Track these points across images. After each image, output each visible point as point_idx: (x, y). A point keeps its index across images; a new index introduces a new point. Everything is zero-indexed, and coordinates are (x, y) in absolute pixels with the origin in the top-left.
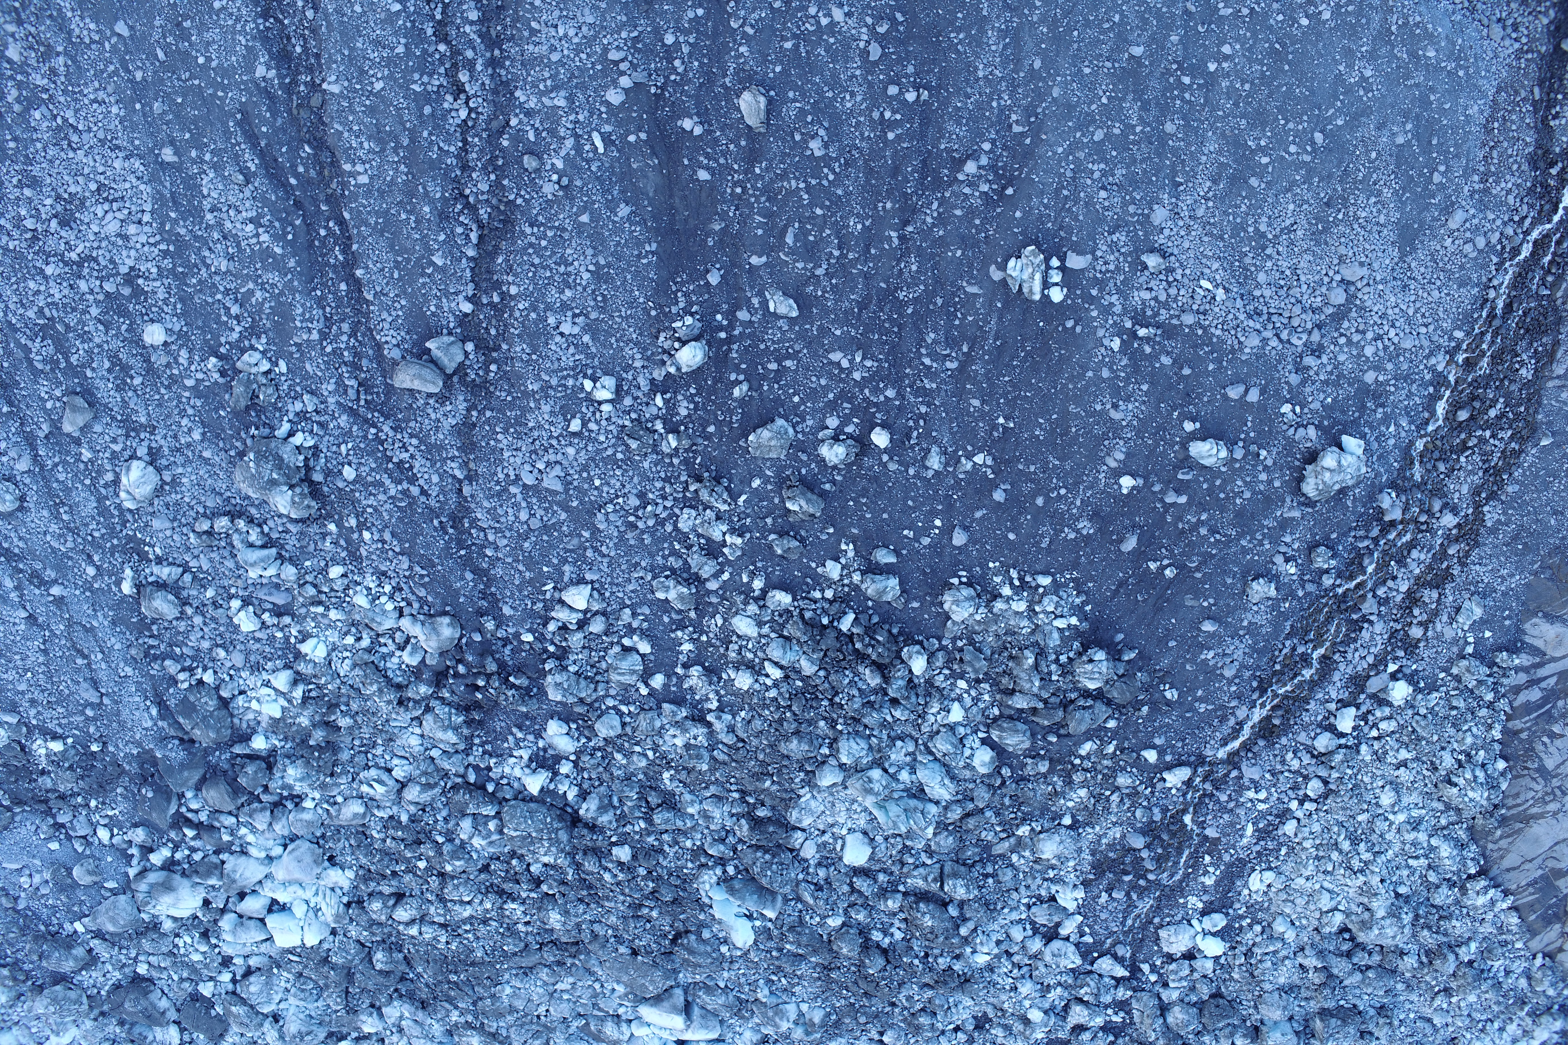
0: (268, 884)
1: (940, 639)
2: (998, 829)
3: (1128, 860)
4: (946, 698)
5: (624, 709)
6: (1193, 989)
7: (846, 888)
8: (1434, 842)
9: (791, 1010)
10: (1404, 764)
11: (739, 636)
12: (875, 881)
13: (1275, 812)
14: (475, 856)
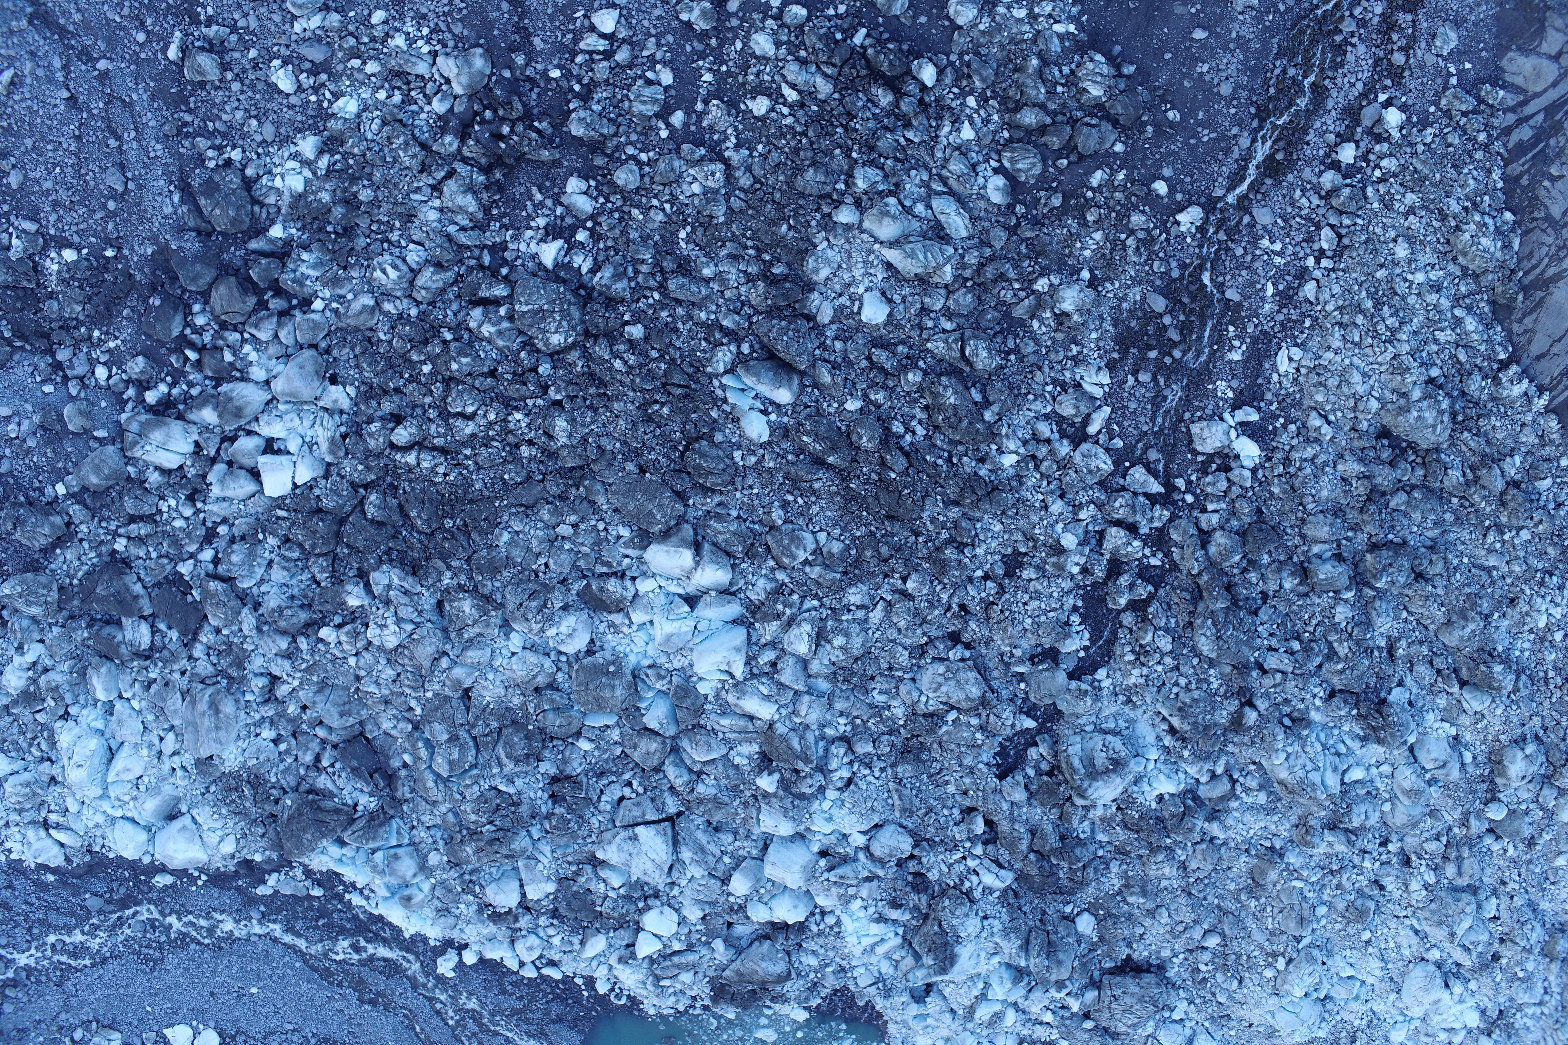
0: (263, 419)
1: (948, 56)
2: (1017, 286)
3: (1151, 329)
4: (956, 122)
5: (644, 157)
6: (1233, 513)
7: (864, 363)
8: (1458, 312)
9: (808, 537)
10: (1411, 211)
11: (757, 58)
12: (895, 355)
13: (1293, 271)
14: (483, 355)
